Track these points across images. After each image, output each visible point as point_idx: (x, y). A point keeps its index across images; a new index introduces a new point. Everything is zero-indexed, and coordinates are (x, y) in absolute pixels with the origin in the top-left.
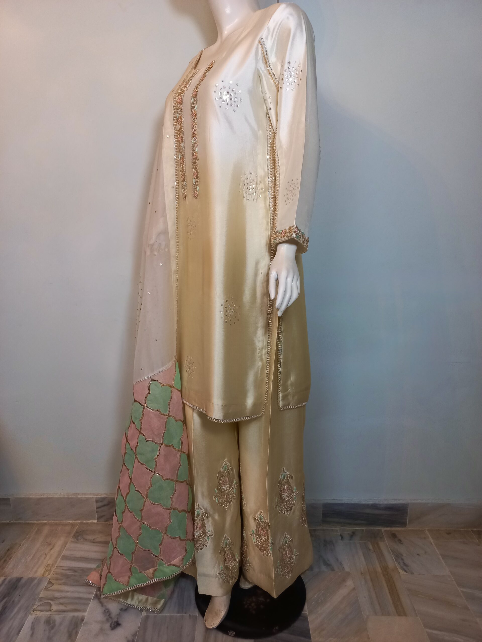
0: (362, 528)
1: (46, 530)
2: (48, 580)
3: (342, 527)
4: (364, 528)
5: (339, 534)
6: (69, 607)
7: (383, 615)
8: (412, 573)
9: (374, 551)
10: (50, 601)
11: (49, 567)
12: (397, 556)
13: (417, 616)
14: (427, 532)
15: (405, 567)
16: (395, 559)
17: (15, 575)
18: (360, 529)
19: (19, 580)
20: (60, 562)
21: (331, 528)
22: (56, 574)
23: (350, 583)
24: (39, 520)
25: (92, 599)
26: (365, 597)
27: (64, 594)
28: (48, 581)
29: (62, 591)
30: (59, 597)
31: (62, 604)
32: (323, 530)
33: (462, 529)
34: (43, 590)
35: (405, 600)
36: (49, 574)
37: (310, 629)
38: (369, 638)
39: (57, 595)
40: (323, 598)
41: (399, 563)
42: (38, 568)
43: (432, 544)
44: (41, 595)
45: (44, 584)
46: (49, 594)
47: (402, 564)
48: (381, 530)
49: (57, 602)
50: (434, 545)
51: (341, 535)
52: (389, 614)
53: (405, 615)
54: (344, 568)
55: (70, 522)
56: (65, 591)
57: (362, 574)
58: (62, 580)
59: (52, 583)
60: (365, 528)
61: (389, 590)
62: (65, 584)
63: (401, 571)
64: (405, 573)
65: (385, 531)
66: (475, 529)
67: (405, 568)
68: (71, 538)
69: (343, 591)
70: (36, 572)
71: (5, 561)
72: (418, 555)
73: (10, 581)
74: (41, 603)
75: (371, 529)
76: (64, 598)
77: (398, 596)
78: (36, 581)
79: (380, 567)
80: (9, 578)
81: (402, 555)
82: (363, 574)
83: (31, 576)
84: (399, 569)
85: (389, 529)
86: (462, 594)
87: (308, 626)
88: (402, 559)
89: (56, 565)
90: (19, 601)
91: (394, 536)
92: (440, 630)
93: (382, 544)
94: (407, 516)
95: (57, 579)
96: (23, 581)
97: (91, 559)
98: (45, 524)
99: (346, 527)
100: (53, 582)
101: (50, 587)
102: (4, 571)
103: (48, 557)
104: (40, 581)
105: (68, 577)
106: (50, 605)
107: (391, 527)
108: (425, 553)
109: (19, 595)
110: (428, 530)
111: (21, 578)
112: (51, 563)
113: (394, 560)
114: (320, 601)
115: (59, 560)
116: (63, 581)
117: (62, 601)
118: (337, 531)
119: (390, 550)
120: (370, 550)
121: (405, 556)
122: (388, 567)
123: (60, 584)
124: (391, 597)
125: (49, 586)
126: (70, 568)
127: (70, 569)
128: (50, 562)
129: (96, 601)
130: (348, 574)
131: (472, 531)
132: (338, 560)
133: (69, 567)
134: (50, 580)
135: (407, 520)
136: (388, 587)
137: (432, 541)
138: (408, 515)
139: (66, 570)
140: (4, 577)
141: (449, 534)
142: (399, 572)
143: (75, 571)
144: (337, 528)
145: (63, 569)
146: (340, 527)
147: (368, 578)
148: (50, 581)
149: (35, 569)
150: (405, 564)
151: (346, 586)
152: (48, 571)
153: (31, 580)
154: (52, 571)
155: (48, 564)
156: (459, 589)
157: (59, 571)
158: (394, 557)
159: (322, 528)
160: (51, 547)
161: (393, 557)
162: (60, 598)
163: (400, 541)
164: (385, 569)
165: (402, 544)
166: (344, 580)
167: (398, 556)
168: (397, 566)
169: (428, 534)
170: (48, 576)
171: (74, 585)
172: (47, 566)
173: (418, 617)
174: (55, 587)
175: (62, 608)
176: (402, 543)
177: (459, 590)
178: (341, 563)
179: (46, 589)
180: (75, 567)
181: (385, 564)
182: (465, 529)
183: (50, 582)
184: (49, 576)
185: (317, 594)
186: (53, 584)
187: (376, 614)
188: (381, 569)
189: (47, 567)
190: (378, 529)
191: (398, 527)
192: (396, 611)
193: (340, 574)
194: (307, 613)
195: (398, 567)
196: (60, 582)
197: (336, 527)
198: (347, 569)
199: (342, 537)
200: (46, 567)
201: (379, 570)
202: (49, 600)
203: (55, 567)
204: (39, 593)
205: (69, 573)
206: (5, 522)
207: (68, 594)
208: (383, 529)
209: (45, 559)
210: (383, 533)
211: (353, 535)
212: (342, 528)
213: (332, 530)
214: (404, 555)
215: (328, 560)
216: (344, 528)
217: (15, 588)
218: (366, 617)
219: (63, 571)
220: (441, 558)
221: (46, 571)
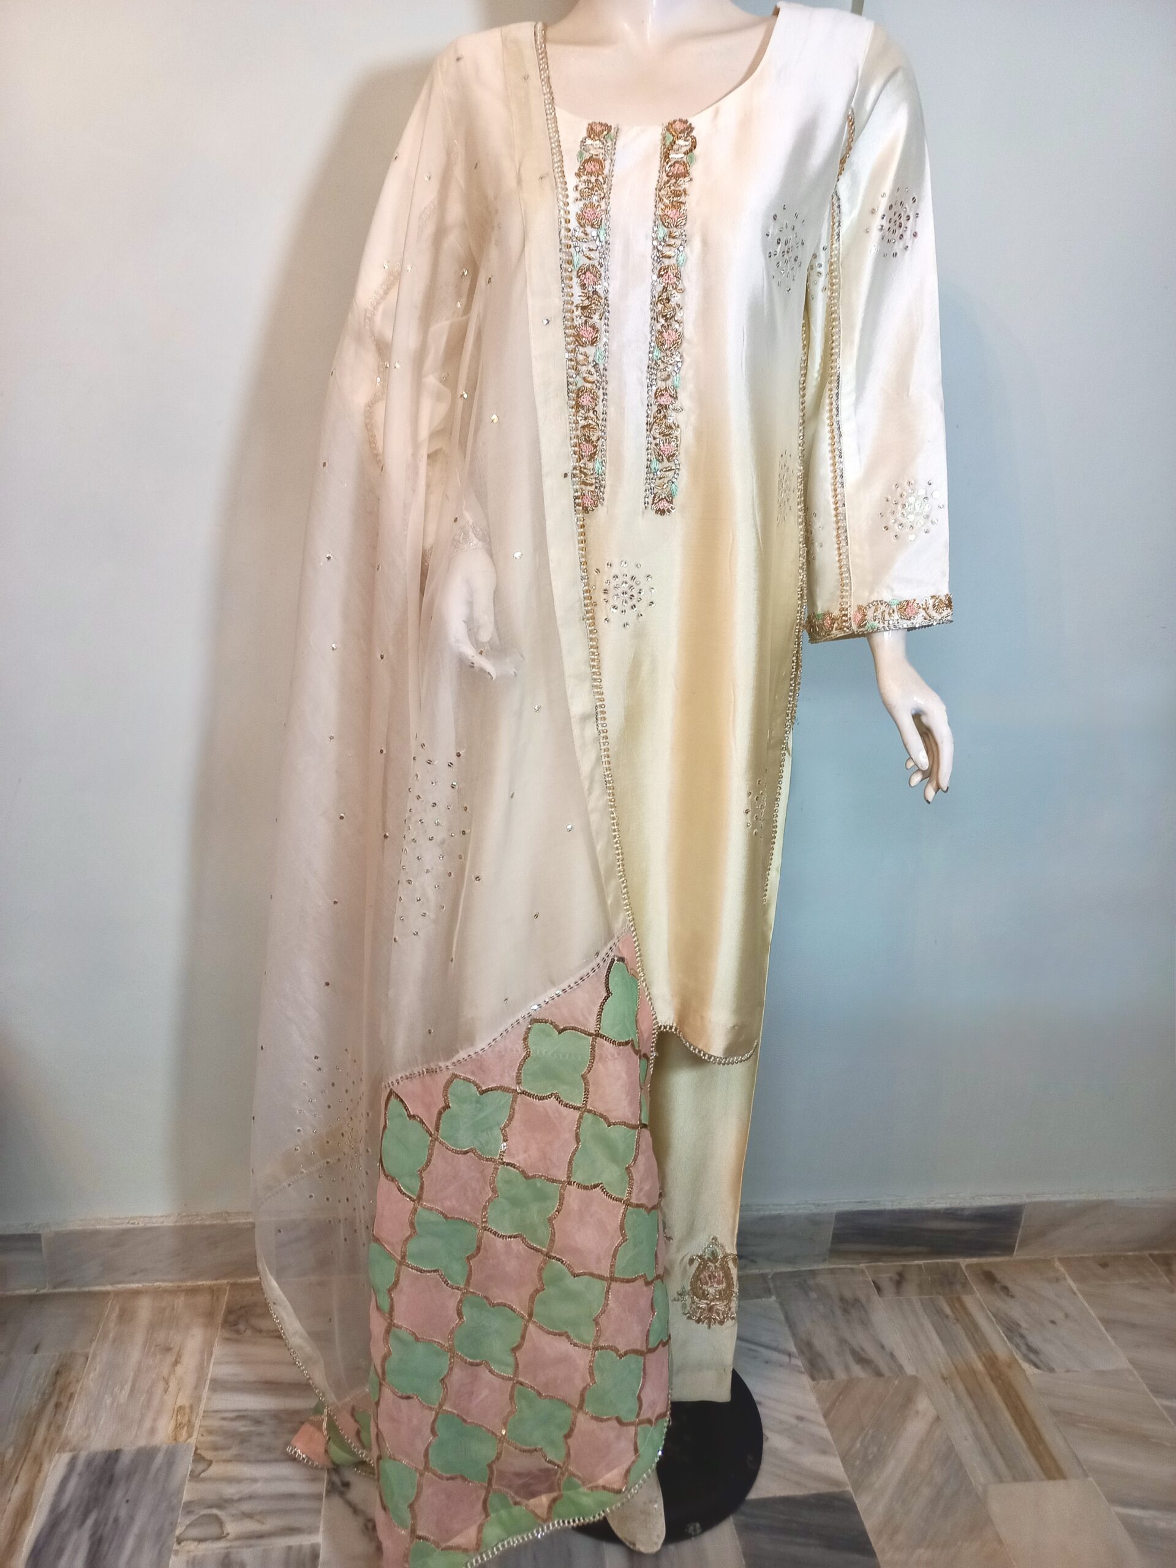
0: (916, 1262)
1: (145, 1309)
2: (193, 1452)
3: (872, 1262)
4: (921, 1262)
5: (870, 1279)
6: (270, 1524)
7: (1015, 1479)
8: (1052, 1370)
9: (957, 1320)
10: (215, 1511)
11: (184, 1414)
12: (1008, 1329)
13: (1086, 1476)
14: (1057, 1264)
15: (1032, 1354)
16: (1006, 1336)
17: (99, 1443)
18: (913, 1265)
19: (113, 1456)
20: (209, 1399)
21: (849, 1266)
22: (210, 1432)
23: (923, 1404)
24: (120, 1283)
25: (324, 1495)
26: (966, 1439)
27: (246, 1489)
28: (193, 1455)
29: (237, 1480)
30: (236, 1497)
31: (249, 1516)
32: (832, 1271)
33: (1130, 1253)
34: (187, 1482)
35: (1054, 1438)
36: (190, 1436)
37: (868, 1531)
38: (1000, 1542)
39: (230, 1491)
40: (875, 1449)
41: (1017, 1346)
42: (155, 1420)
43: (1075, 1294)
44: (186, 1497)
45: (185, 1465)
46: (208, 1491)
47: (1024, 1348)
48: (957, 1265)
49: (234, 1512)
50: (1080, 1295)
51: (874, 1282)
52: (1027, 1478)
53: (1063, 1477)
54: (901, 1365)
55: (204, 1282)
56: (247, 1479)
57: (944, 1379)
58: (229, 1448)
59: (207, 1460)
60: (924, 1262)
61: (1013, 1416)
62: (239, 1459)
63: (1025, 1366)
64: (1036, 1371)
65: (968, 1266)
66: (1156, 1252)
67: (1032, 1356)
68: (220, 1328)
69: (915, 1428)
70: (153, 1431)
71: (57, 1405)
72: (1053, 1322)
73: (89, 1463)
74: (193, 1518)
75: (937, 1263)
76: (251, 1497)
77: (1035, 1428)
78: (160, 1458)
79: (980, 1358)
80: (83, 1455)
81: (1019, 1325)
82: (947, 1379)
83: (142, 1443)
84: (1021, 1361)
85: (975, 1260)
86: (1165, 1413)
87: (861, 1523)
88: (1022, 1336)
89: (202, 1408)
90: (131, 1518)
91: (989, 1278)
92: (1144, 1507)
93: (968, 1300)
94: (1018, 1232)
95: (216, 1448)
96: (125, 1460)
97: (290, 1384)
98: (136, 1293)
99: (881, 1262)
100: (208, 1455)
101: (204, 1471)
102: (63, 1436)
103: (173, 1385)
104: (171, 1457)
105: (243, 1439)
106: (220, 1523)
107: (980, 1256)
108: (1067, 1316)
109: (127, 1501)
110: (1060, 1259)
111: (118, 1452)
112: (187, 1404)
113: (1005, 1338)
114: (870, 1457)
115: (205, 1392)
116: (234, 1451)
117: (246, 1507)
118: (862, 1272)
119: (990, 1315)
120: (947, 1317)
121: (1026, 1329)
122: (996, 1357)
123: (229, 1461)
124: (1022, 1433)
125: (201, 1467)
126: (241, 1413)
127: (242, 1416)
128: (183, 1400)
129: (337, 1501)
130: (915, 1380)
131: (1151, 1255)
132: (883, 1347)
133: (236, 1411)
134: (199, 1451)
135: (1016, 1239)
136: (1008, 1408)
137: (1074, 1286)
138: (1021, 1229)
139: (232, 1419)
140: (70, 1451)
141: (1104, 1265)
142: (1024, 1370)
143: (258, 1422)
144: (863, 1266)
145: (224, 1419)
146: (868, 1263)
147: (960, 1387)
148: (200, 1455)
149: (147, 1425)
150: (1030, 1348)
151: (917, 1412)
152: (184, 1427)
153: (146, 1455)
154: (197, 1426)
155: (180, 1407)
156: (1158, 1402)
157: (215, 1423)
158: (1003, 1332)
159: (827, 1267)
160: (173, 1360)
161: (1001, 1331)
162: (240, 1500)
163: (1005, 1289)
164: (991, 1362)
165: (1012, 1297)
166: (909, 1400)
167: (1012, 1329)
168: (1015, 1353)
169: (1062, 1269)
170: (189, 1440)
171: (265, 1461)
172: (178, 1411)
173: (1091, 1479)
174: (215, 1470)
175: (251, 1526)
176: (1010, 1294)
177: (1158, 1404)
178: (892, 1355)
179: (195, 1477)
180: (255, 1411)
181: (988, 1349)
182: (1137, 1253)
183: (198, 1458)
184: (193, 1441)
185: (860, 1438)
186: (210, 1463)
187: (1000, 1479)
188: (984, 1365)
189: (179, 1417)
190: (952, 1263)
191: (996, 1255)
192: (1041, 1466)
193: (896, 1382)
194: (851, 1491)
195: (1017, 1358)
196: (227, 1454)
197: (859, 1263)
198: (910, 1370)
199: (879, 1289)
200: (177, 1416)
201: (979, 1366)
202: (211, 1507)
203: (201, 1414)
204: (180, 1490)
205: (242, 1427)
206: (24, 1292)
207: (258, 1488)
208: (964, 1262)
209: (166, 1392)
210: (965, 1271)
211: (899, 1281)
212: (873, 1264)
213: (852, 1270)
214: (1023, 1324)
215: (863, 1350)
216: (878, 1264)
217: (110, 1482)
218: (980, 1488)
219: (223, 1423)
220: (1103, 1329)
221: (178, 1427)
